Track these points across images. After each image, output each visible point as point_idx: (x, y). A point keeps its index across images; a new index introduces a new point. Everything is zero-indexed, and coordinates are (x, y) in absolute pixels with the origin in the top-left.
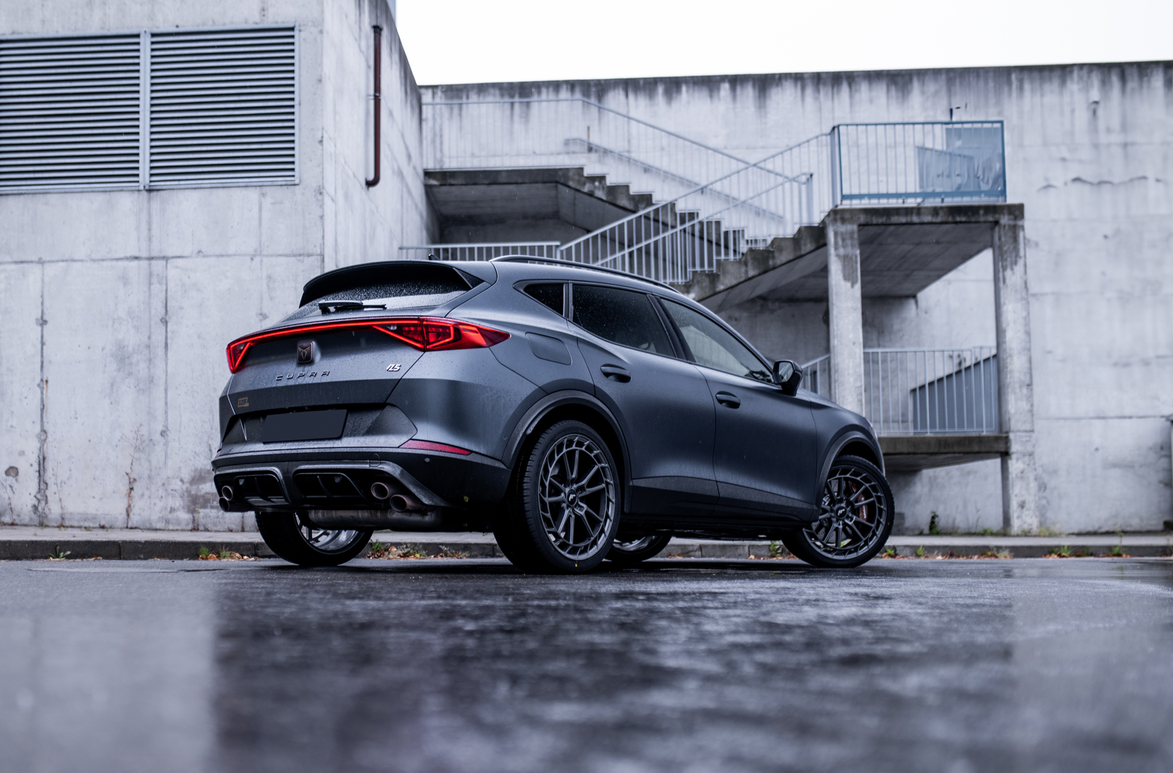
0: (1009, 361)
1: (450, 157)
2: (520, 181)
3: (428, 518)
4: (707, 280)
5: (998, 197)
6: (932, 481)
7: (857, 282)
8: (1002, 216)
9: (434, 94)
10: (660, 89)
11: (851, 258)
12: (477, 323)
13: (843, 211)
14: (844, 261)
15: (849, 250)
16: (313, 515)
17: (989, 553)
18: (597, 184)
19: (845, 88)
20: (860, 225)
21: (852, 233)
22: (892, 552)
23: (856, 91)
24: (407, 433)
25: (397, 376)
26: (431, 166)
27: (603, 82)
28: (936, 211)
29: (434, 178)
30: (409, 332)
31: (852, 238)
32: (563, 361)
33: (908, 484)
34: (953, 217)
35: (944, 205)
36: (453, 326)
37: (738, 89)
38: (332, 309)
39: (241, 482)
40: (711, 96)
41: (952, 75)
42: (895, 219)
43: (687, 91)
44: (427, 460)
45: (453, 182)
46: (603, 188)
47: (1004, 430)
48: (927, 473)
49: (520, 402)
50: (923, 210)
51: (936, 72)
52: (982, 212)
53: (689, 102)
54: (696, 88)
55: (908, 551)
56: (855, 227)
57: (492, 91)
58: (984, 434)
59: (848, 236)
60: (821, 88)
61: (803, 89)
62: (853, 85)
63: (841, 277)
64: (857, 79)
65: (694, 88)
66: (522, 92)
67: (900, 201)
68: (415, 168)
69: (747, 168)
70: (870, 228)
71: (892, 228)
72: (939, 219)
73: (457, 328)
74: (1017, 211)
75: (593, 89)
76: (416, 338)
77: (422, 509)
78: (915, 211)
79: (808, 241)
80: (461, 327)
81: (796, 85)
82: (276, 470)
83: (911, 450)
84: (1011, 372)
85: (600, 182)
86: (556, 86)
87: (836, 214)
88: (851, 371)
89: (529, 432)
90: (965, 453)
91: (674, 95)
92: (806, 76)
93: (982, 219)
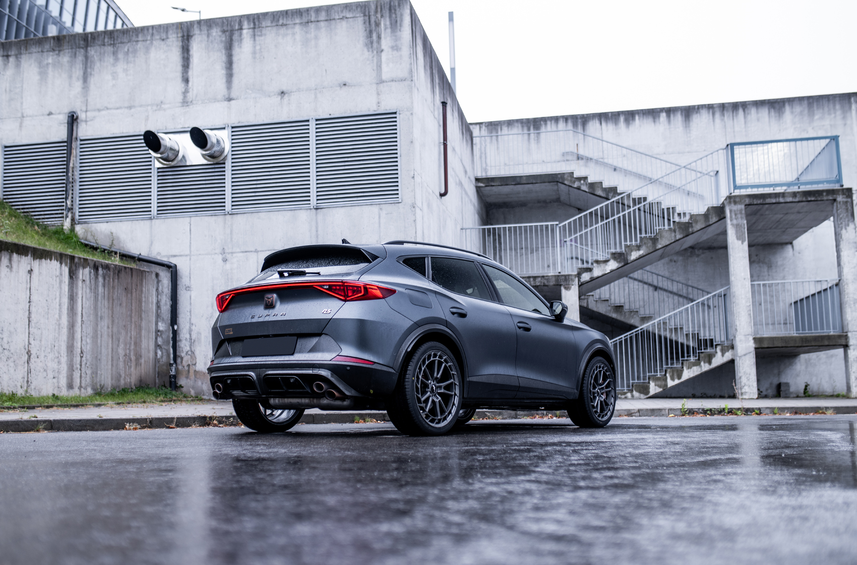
0: (846, 287)
1: (491, 166)
2: (534, 182)
3: (346, 403)
4: (651, 242)
5: (835, 183)
6: (808, 362)
7: (745, 240)
8: (838, 196)
9: (480, 128)
10: (622, 118)
11: (741, 226)
12: (377, 284)
13: (735, 196)
14: (737, 228)
15: (740, 221)
16: (272, 401)
17: (821, 412)
18: (582, 182)
19: (741, 111)
20: (746, 205)
21: (741, 210)
22: (758, 412)
23: (748, 114)
24: (335, 351)
25: (329, 317)
26: (480, 174)
27: (585, 116)
28: (794, 194)
29: (482, 182)
30: (336, 289)
31: (741, 213)
32: (428, 306)
33: (791, 364)
34: (806, 198)
35: (800, 190)
36: (363, 286)
37: (672, 116)
38: (286, 274)
39: (229, 381)
40: (654, 122)
41: (811, 100)
42: (768, 201)
43: (639, 119)
44: (348, 368)
45: (493, 184)
46: (586, 184)
47: (845, 331)
48: (803, 357)
49: (403, 332)
50: (786, 194)
51: (801, 99)
52: (825, 194)
53: (640, 126)
54: (645, 117)
55: (768, 411)
56: (743, 207)
57: (516, 124)
58: (832, 333)
59: (738, 212)
60: (725, 113)
61: (714, 114)
62: (746, 110)
63: (735, 237)
64: (748, 106)
65: (643, 118)
66: (535, 124)
67: (772, 189)
68: (469, 178)
69: (679, 169)
70: (753, 206)
71: (767, 206)
72: (797, 200)
73: (366, 287)
74: (849, 192)
75: (580, 121)
76: (340, 293)
77: (344, 397)
78: (781, 195)
79: (714, 215)
80: (368, 286)
81: (709, 112)
82: (252, 374)
83: (784, 345)
84: (847, 294)
85: (584, 181)
86: (556, 119)
87: (731, 199)
88: (743, 296)
89: (409, 350)
90: (819, 346)
91: (631, 122)
92: (715, 106)
93: (825, 198)
